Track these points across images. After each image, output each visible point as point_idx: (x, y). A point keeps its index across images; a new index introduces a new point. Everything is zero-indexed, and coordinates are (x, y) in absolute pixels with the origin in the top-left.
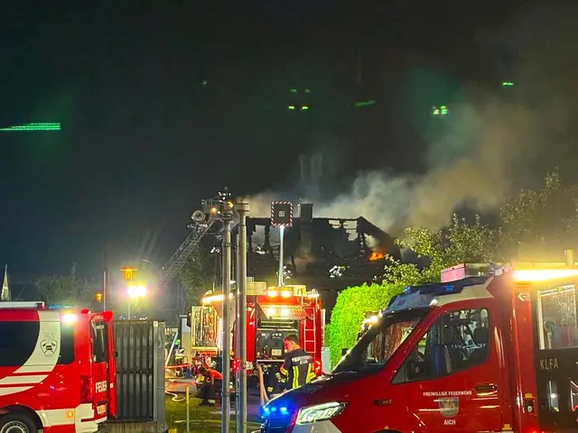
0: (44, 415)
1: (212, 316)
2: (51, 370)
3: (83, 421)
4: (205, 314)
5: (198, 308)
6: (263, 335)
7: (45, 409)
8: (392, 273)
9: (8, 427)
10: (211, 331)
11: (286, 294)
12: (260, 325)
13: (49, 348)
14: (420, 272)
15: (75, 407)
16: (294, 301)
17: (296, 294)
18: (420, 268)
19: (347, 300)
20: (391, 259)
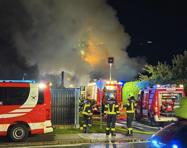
0: (31, 125)
1: (91, 89)
2: (34, 107)
3: (47, 127)
4: (89, 89)
5: (87, 87)
6: (106, 95)
7: (31, 123)
8: (141, 78)
9: (17, 130)
10: (91, 93)
11: (112, 83)
12: (105, 92)
13: (34, 98)
14: (149, 78)
15: (44, 122)
16: (115, 85)
17: (115, 83)
18: (149, 77)
19: (127, 85)
20: (140, 74)
